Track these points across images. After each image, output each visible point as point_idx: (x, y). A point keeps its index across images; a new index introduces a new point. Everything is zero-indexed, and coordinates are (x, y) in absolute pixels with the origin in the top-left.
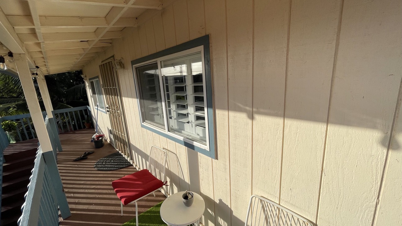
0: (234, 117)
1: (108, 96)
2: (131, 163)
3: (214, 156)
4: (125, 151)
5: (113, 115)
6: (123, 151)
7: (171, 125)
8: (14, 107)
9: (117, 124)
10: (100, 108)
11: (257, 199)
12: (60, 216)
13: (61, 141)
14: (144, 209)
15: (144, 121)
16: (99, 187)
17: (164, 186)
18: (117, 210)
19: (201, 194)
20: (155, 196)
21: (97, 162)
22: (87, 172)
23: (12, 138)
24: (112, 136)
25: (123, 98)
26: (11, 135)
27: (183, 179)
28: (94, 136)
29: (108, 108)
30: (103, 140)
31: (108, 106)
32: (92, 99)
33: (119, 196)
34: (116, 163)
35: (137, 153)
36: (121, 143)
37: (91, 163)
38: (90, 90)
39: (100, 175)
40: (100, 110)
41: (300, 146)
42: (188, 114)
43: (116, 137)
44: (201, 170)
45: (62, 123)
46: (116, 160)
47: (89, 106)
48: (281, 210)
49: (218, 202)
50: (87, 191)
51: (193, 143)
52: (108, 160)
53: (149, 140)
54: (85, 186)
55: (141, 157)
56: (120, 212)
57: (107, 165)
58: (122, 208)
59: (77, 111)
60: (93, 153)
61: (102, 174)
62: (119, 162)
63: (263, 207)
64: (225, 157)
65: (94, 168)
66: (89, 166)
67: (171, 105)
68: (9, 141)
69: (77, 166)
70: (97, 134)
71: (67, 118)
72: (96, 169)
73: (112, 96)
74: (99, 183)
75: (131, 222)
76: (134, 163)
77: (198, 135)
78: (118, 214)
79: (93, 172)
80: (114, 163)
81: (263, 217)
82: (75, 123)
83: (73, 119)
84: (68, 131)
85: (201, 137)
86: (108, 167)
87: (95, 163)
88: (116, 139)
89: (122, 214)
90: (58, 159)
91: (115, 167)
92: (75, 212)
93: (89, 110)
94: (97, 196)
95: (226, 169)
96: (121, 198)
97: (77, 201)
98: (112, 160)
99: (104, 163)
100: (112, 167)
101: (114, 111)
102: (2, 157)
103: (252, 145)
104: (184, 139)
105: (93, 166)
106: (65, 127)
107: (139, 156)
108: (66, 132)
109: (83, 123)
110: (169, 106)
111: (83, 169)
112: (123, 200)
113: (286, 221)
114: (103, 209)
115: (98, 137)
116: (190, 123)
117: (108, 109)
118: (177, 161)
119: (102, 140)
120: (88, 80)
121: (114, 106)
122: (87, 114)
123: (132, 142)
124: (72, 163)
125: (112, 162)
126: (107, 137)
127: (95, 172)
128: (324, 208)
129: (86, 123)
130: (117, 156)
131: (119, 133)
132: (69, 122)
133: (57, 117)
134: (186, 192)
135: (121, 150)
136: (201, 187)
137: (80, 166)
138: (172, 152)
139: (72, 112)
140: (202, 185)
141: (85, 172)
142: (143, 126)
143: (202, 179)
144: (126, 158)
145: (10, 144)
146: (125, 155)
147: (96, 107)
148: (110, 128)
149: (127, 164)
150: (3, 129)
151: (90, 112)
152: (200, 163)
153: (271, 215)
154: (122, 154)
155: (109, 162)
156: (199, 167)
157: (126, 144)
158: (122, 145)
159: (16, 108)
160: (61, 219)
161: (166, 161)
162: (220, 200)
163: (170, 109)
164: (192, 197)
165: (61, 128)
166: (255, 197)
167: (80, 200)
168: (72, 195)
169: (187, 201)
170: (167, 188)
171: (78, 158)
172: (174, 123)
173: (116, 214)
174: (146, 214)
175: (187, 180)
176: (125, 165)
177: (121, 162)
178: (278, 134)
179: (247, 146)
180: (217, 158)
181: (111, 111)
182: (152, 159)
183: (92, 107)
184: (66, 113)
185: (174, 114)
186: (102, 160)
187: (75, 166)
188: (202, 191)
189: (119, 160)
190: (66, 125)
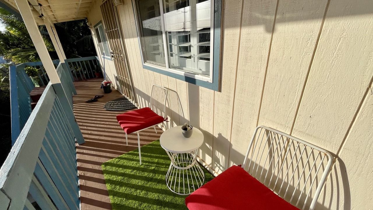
0: (248, 34)
1: (111, 40)
2: (136, 106)
3: (217, 88)
4: (130, 95)
5: (117, 60)
6: (129, 96)
7: (172, 64)
8: (33, 55)
9: (122, 69)
10: (106, 56)
11: (264, 130)
12: (76, 142)
13: (76, 87)
14: (146, 142)
15: (145, 61)
16: (107, 123)
17: (165, 122)
18: (123, 141)
19: (200, 129)
20: (157, 133)
21: (106, 104)
22: (98, 111)
23: (36, 83)
24: (118, 83)
25: (125, 40)
26: (34, 79)
27: (183, 116)
28: (103, 83)
29: (112, 53)
30: (111, 86)
31: (112, 51)
32: (99, 48)
33: (122, 126)
34: (122, 106)
35: (140, 96)
36: (126, 87)
37: (100, 105)
38: (96, 38)
39: (108, 114)
40: (106, 58)
41: (340, 58)
42: (190, 46)
43: (122, 83)
44: (201, 105)
45: (76, 72)
46: (122, 103)
47: (97, 56)
48: (291, 141)
49: (216, 136)
50: (97, 125)
51: (194, 76)
52: (115, 103)
53: (150, 81)
54: (96, 122)
55: (144, 99)
56: (125, 143)
57: (114, 107)
58: (127, 141)
59: (87, 61)
60: (102, 96)
61: (109, 113)
62: (125, 105)
63: (269, 140)
64: (230, 88)
65: (104, 108)
66: (99, 107)
67: (173, 40)
68: (34, 85)
69: (89, 106)
70: (105, 81)
71: (80, 67)
72: (105, 109)
73: (115, 40)
74: (108, 120)
75: (135, 151)
76: (138, 106)
77: (201, 70)
78: (124, 145)
79: (103, 111)
80: (121, 106)
81: (267, 150)
82: (86, 72)
83: (85, 69)
84: (81, 79)
85: (203, 72)
86: (115, 108)
87: (104, 104)
88: (122, 85)
89: (127, 145)
90: (74, 100)
91: (121, 109)
92: (88, 140)
93: (97, 60)
94: (106, 130)
95: (229, 101)
96: (124, 128)
97: (89, 132)
98: (119, 103)
99: (112, 105)
100: (119, 109)
101: (118, 55)
102: (29, 97)
103: (267, 68)
104: (185, 74)
105: (102, 107)
106: (78, 76)
107: (142, 98)
108: (80, 80)
109: (94, 72)
110: (170, 42)
111: (94, 109)
112: (126, 130)
113: (296, 154)
114: (111, 140)
115: (106, 84)
116: (193, 57)
117: (113, 55)
118: (178, 99)
119: (109, 86)
120: (93, 27)
121: (117, 50)
122: (96, 63)
123: (136, 85)
124: (85, 104)
125: (119, 105)
126: (115, 84)
127: (104, 112)
128: (355, 136)
129: (96, 72)
130: (124, 100)
131: (123, 78)
132: (81, 71)
133: (71, 66)
134: (185, 125)
135: (126, 94)
136: (200, 123)
137: (92, 106)
138: (173, 91)
139: (83, 61)
140: (202, 120)
141: (96, 111)
142: (145, 67)
143: (202, 114)
144: (131, 102)
145: (35, 87)
146: (130, 98)
147: (103, 56)
148: (116, 75)
149: (132, 106)
150: (27, 74)
151: (98, 61)
152: (201, 98)
153: (277, 148)
154: (128, 98)
155: (116, 105)
156: (200, 102)
157: (131, 88)
158: (127, 89)
159: (34, 56)
160: (77, 145)
161: (167, 99)
162: (220, 135)
163: (171, 44)
164: (192, 129)
165: (75, 77)
166: (261, 128)
167: (92, 132)
168: (86, 128)
169: (186, 132)
170: (167, 124)
171: (90, 100)
172: (175, 60)
173: (122, 145)
174: (148, 146)
175: (187, 117)
176: (131, 107)
177: (127, 105)
178: (308, 45)
179: (259, 70)
180: (220, 90)
181: (115, 56)
182: (153, 99)
183: (100, 57)
184: (78, 62)
185: (175, 49)
186: (110, 103)
187: (88, 106)
188: (201, 127)
189: (125, 103)
190: (80, 74)
